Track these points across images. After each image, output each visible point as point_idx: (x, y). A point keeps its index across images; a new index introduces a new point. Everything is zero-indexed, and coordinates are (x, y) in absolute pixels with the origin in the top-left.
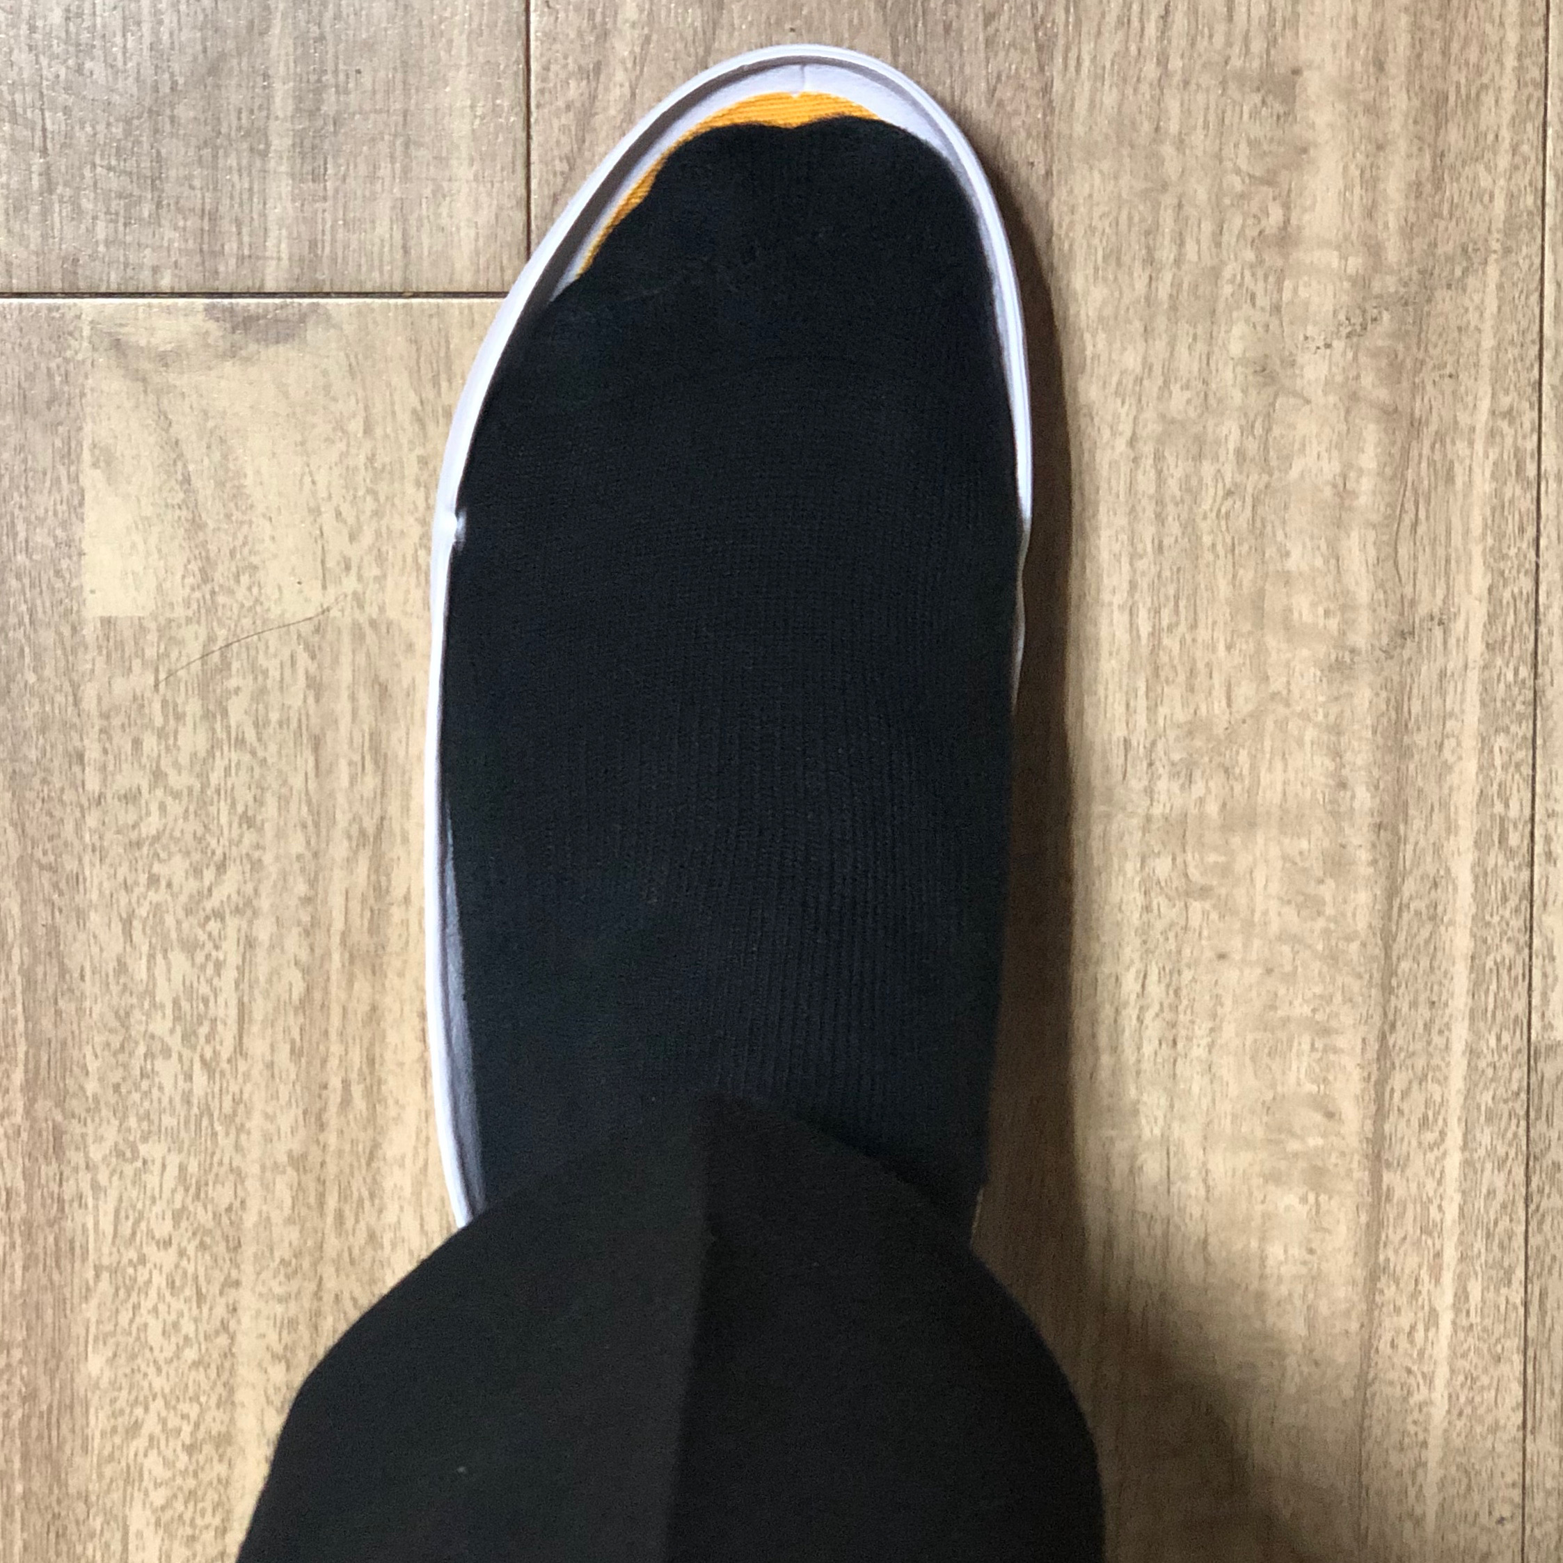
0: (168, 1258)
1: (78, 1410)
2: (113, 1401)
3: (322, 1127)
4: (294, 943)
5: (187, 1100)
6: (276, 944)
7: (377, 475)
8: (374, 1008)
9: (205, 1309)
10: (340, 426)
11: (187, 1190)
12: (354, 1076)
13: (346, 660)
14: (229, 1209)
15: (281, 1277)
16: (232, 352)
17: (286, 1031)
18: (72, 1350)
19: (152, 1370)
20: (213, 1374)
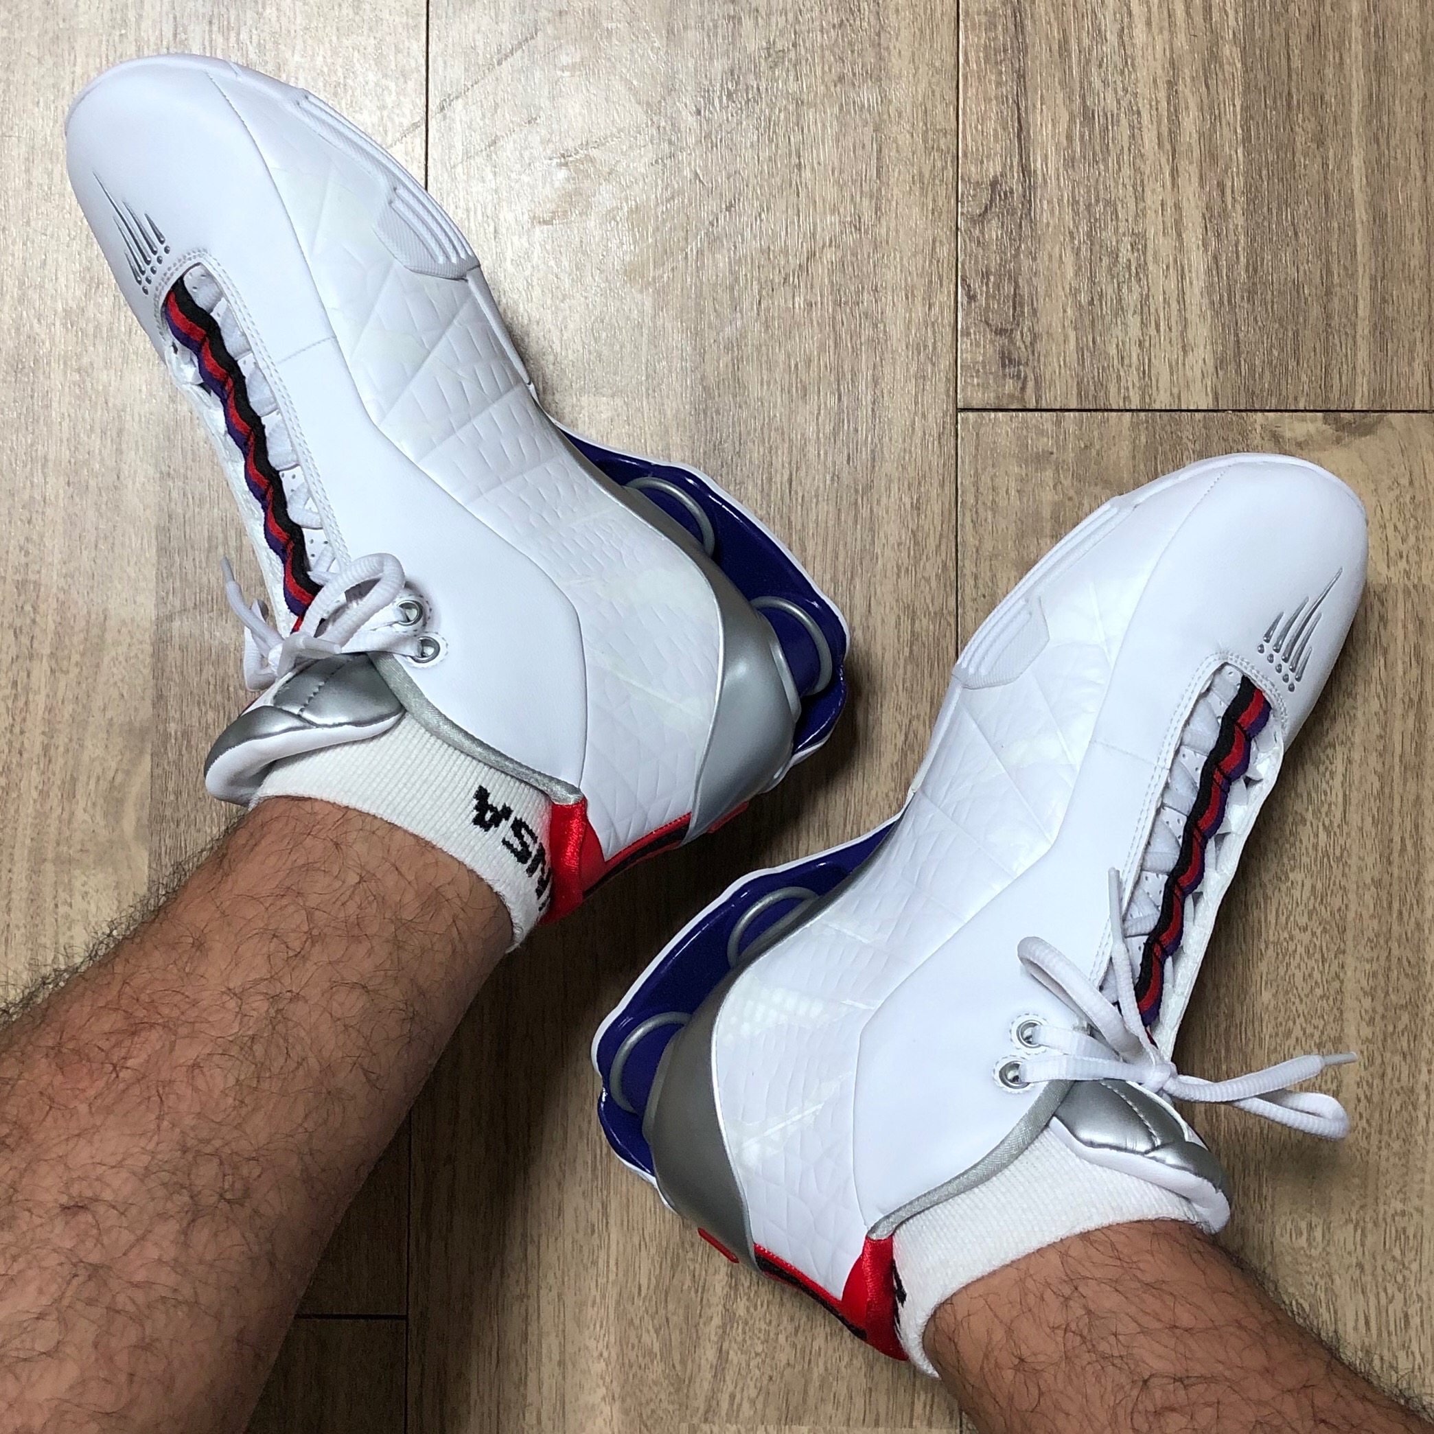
0: (1306, 937)
1: (1256, 1023)
2: (1276, 1018)
3: (1390, 863)
4: (1373, 759)
5: (1315, 847)
6: (1364, 762)
7: (1416, 507)
8: (1418, 797)
9: (1327, 966)
10: (1396, 481)
11: (1315, 899)
12: (1407, 836)
13: (1400, 605)
14: (1339, 910)
15: (1368, 948)
16: (1338, 441)
17: (1370, 809)
18: (1253, 989)
19: (1297, 1001)
20: (1331, 1002)
